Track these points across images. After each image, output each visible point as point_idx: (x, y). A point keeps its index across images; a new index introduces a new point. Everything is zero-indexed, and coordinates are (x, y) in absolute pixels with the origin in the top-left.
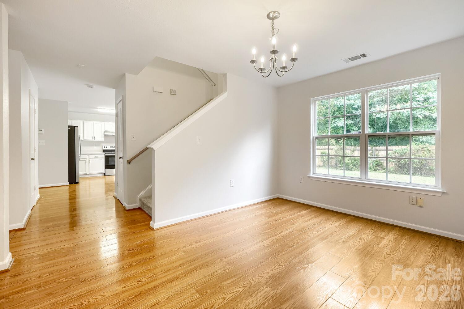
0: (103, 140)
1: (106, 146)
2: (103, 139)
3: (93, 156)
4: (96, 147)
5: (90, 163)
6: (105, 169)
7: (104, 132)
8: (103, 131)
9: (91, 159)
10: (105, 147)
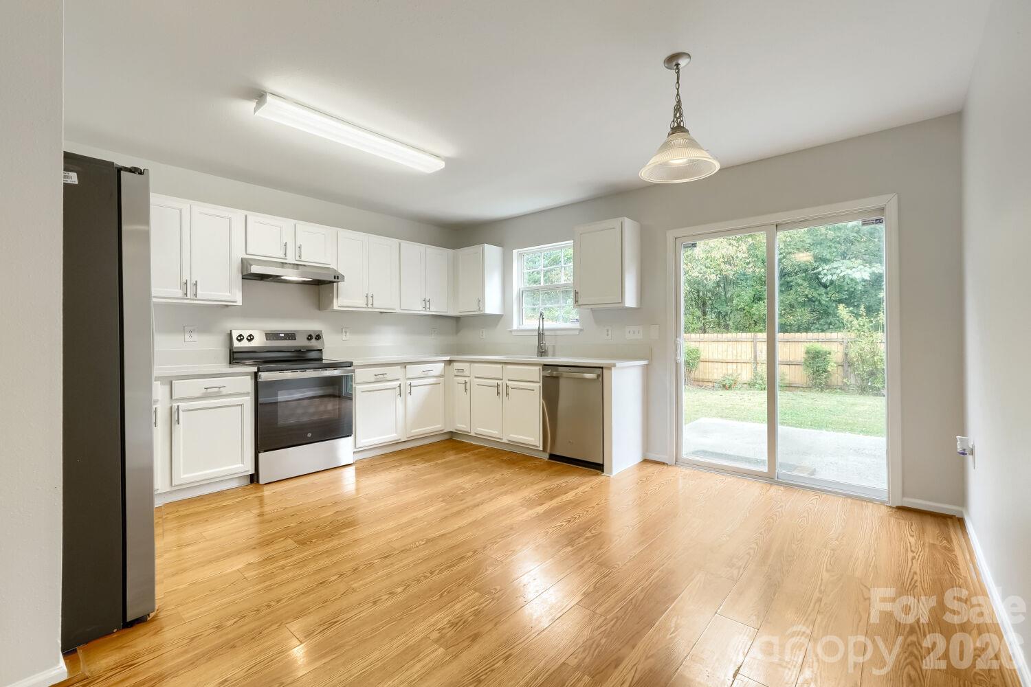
0: (239, 303)
1: (246, 334)
2: (237, 297)
3: (197, 387)
5: (179, 430)
6: (257, 452)
7: (245, 263)
8: (239, 254)
9: (183, 405)
10: (240, 338)
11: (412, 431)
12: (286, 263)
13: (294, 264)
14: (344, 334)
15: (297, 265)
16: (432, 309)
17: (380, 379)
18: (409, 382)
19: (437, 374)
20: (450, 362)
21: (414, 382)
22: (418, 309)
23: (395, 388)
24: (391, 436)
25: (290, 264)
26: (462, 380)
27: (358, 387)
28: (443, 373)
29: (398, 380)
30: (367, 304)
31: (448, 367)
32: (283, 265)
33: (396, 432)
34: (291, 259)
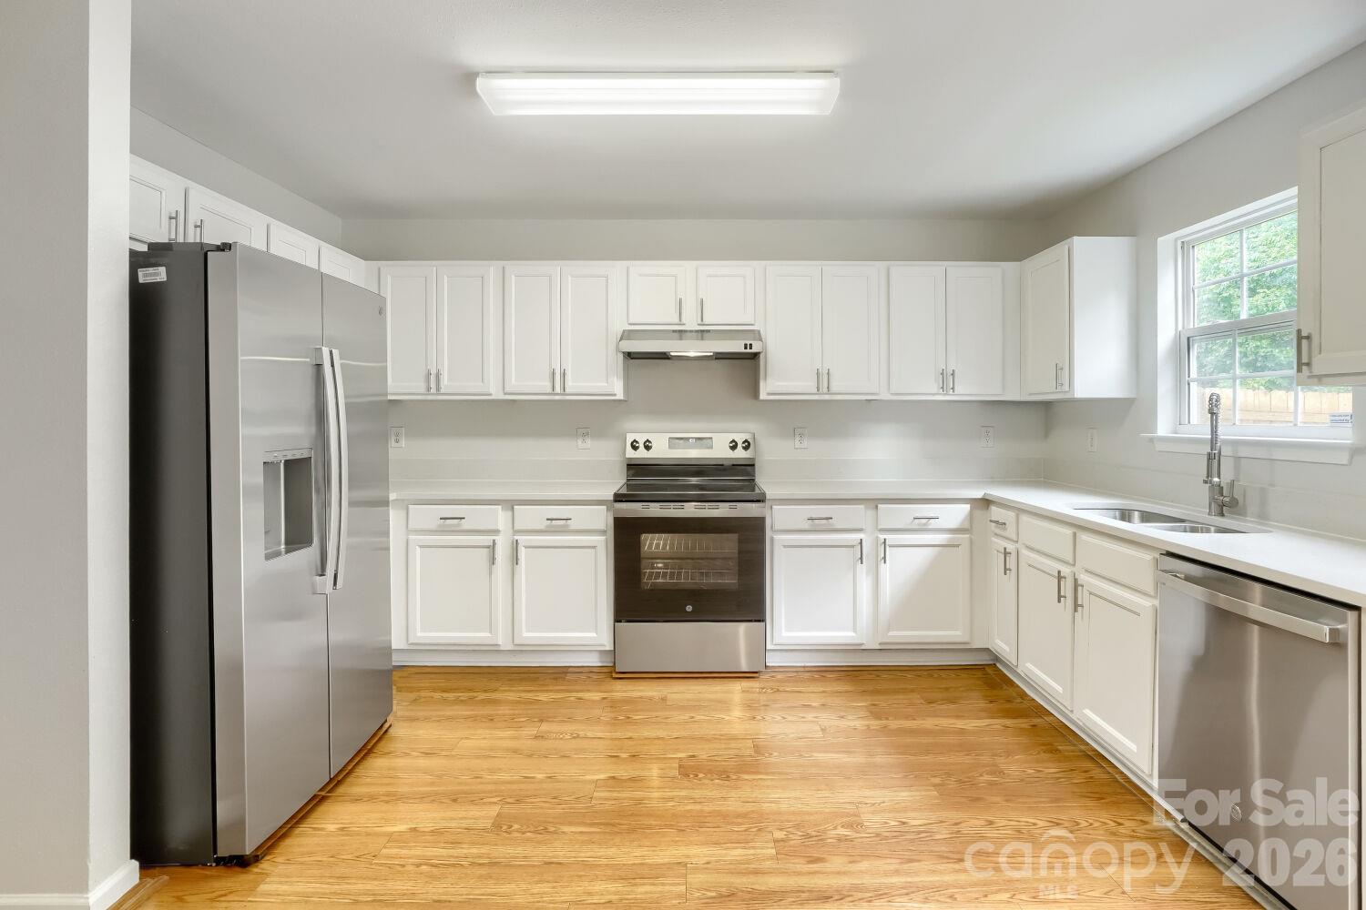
0: (620, 395)
2: (617, 389)
4: (589, 442)
6: (618, 621)
8: (618, 326)
9: (523, 540)
10: (636, 446)
11: (891, 633)
12: (686, 331)
13: (697, 331)
14: (798, 438)
15: (702, 331)
16: (959, 389)
17: (820, 525)
18: (882, 537)
19: (953, 525)
20: (986, 502)
21: (891, 538)
22: (928, 389)
23: (853, 546)
24: (843, 635)
25: (691, 331)
26: (1003, 544)
27: (777, 537)
28: (967, 526)
29: (860, 530)
30: (818, 388)
31: (978, 513)
32: (681, 334)
33: (855, 630)
34: (691, 323)
